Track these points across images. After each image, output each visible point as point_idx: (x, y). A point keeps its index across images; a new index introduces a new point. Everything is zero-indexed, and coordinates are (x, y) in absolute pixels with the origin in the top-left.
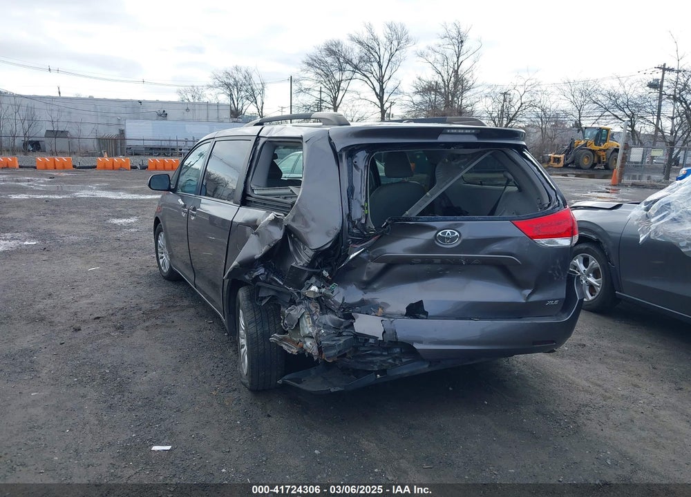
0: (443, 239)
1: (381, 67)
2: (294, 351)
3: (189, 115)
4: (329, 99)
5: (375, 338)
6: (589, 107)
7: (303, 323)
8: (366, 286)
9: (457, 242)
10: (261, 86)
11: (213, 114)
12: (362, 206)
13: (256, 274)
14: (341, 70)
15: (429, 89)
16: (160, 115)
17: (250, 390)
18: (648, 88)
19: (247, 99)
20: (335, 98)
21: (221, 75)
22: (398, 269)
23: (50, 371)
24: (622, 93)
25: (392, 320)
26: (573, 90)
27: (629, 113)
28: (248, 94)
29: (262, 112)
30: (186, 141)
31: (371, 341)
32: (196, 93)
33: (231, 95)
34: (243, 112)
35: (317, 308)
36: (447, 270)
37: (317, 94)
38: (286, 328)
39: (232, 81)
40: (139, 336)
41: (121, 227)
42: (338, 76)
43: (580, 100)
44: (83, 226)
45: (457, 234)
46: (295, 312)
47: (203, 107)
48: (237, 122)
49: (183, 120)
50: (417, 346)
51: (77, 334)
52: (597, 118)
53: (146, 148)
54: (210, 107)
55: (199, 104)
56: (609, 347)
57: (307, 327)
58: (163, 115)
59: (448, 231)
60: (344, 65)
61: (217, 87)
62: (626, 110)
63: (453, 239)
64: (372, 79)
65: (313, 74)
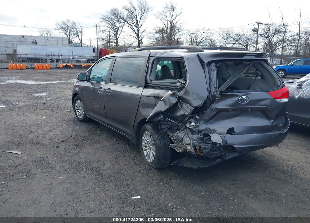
0: (242, 100)
1: (137, 20)
2: (181, 151)
3: (48, 43)
4: (114, 35)
5: (220, 144)
6: (230, 40)
7: (184, 139)
8: (207, 121)
9: (247, 101)
10: (81, 29)
11: (60, 42)
12: (215, 87)
13: (160, 118)
14: (119, 22)
15: (161, 31)
16: (34, 43)
17: (156, 169)
18: (253, 32)
19: (74, 35)
20: (116, 35)
21: (61, 23)
22: (221, 113)
23: (60, 167)
24: (242, 34)
25: (224, 136)
26: (223, 32)
27: (245, 42)
28: (74, 33)
29: (81, 42)
30: (49, 55)
31: (218, 145)
32: (48, 32)
33: (66, 33)
34: (72, 41)
35: (189, 132)
36: (241, 113)
37: (108, 33)
38: (175, 141)
39: (66, 27)
40: (88, 149)
41: (41, 98)
42: (117, 25)
43: (226, 36)
44: (22, 98)
45: (247, 98)
46: (181, 134)
47: (55, 39)
48: (71, 46)
49: (45, 45)
50: (235, 146)
51: (59, 149)
52: (233, 44)
53: (28, 59)
54: (59, 39)
55: (50, 37)
56: (287, 142)
57: (187, 140)
58: (35, 43)
59: (244, 97)
60: (120, 20)
61: (59, 29)
62: (244, 41)
63: (246, 100)
64: (134, 26)
65: (106, 24)
